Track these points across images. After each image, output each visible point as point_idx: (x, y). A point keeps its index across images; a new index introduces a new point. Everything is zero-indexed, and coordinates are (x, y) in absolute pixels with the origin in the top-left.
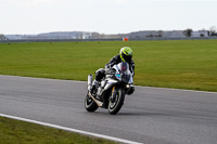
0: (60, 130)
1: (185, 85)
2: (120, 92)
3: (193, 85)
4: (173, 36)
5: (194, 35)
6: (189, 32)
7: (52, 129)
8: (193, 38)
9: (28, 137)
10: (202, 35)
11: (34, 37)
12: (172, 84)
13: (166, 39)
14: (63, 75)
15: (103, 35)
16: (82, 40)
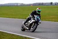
0: (13, 34)
1: (51, 20)
2: (36, 24)
3: (53, 20)
4: (46, 5)
5: (53, 4)
6: (52, 3)
7: (10, 34)
8: (53, 5)
9: (3, 36)
10: (56, 4)
11: (3, 5)
12: (47, 19)
13: (44, 5)
14: (13, 17)
15: (25, 4)
16: (18, 6)
